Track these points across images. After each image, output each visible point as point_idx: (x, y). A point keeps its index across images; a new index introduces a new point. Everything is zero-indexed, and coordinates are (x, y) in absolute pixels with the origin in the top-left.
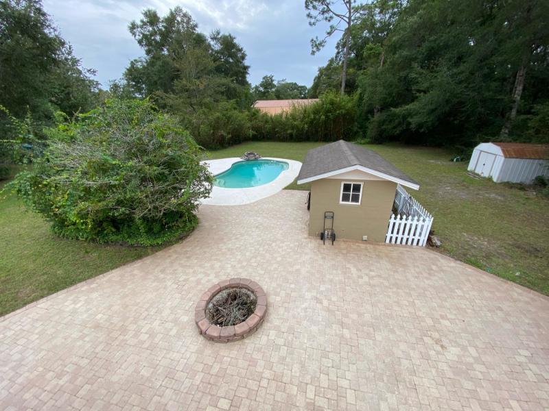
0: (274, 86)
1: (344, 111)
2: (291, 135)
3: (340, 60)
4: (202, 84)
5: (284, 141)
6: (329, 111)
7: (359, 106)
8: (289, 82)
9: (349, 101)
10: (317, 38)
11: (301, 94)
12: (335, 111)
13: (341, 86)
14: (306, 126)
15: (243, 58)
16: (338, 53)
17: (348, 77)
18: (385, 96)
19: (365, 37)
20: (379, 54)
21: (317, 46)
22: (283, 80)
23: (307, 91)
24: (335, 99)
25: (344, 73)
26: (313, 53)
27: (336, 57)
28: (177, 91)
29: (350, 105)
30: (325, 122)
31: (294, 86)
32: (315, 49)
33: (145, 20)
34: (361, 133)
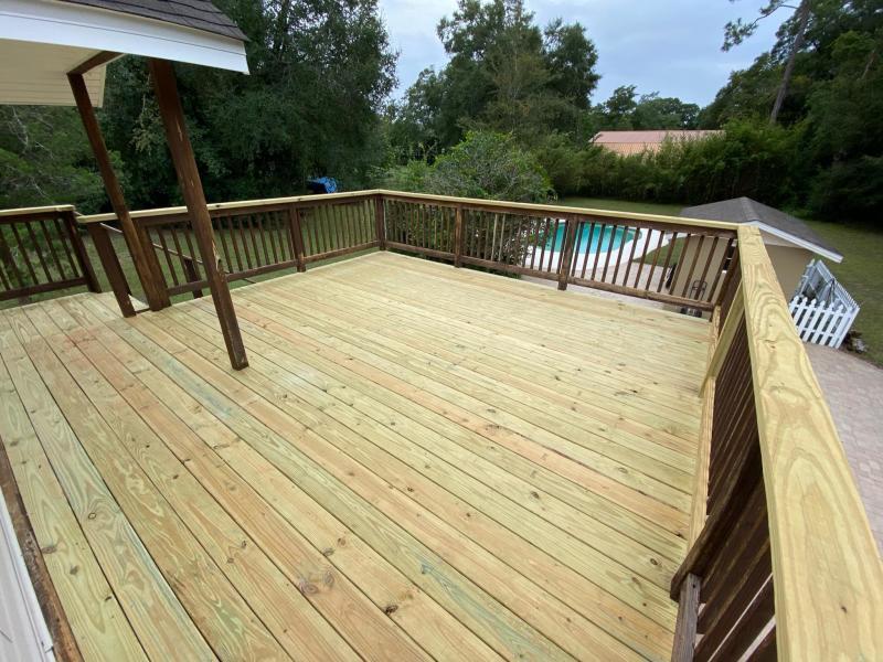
0: (634, 104)
1: (766, 155)
2: (651, 191)
3: (781, 57)
4: (526, 107)
5: (635, 201)
6: (737, 153)
7: (801, 148)
8: (663, 98)
9: (782, 137)
10: (739, 21)
11: (683, 119)
12: (749, 154)
13: (772, 108)
14: (682, 179)
15: (592, 62)
16: (780, 44)
17: (792, 92)
18: (859, 132)
19: (845, 16)
20: (866, 52)
21: (736, 34)
22: (652, 95)
23: (697, 114)
24: (754, 132)
25: (783, 86)
26: (726, 47)
27: (774, 52)
28: (488, 117)
29: (783, 143)
30: (724, 173)
31: (673, 105)
32: (731, 41)
33: (461, 12)
34: (796, 198)
